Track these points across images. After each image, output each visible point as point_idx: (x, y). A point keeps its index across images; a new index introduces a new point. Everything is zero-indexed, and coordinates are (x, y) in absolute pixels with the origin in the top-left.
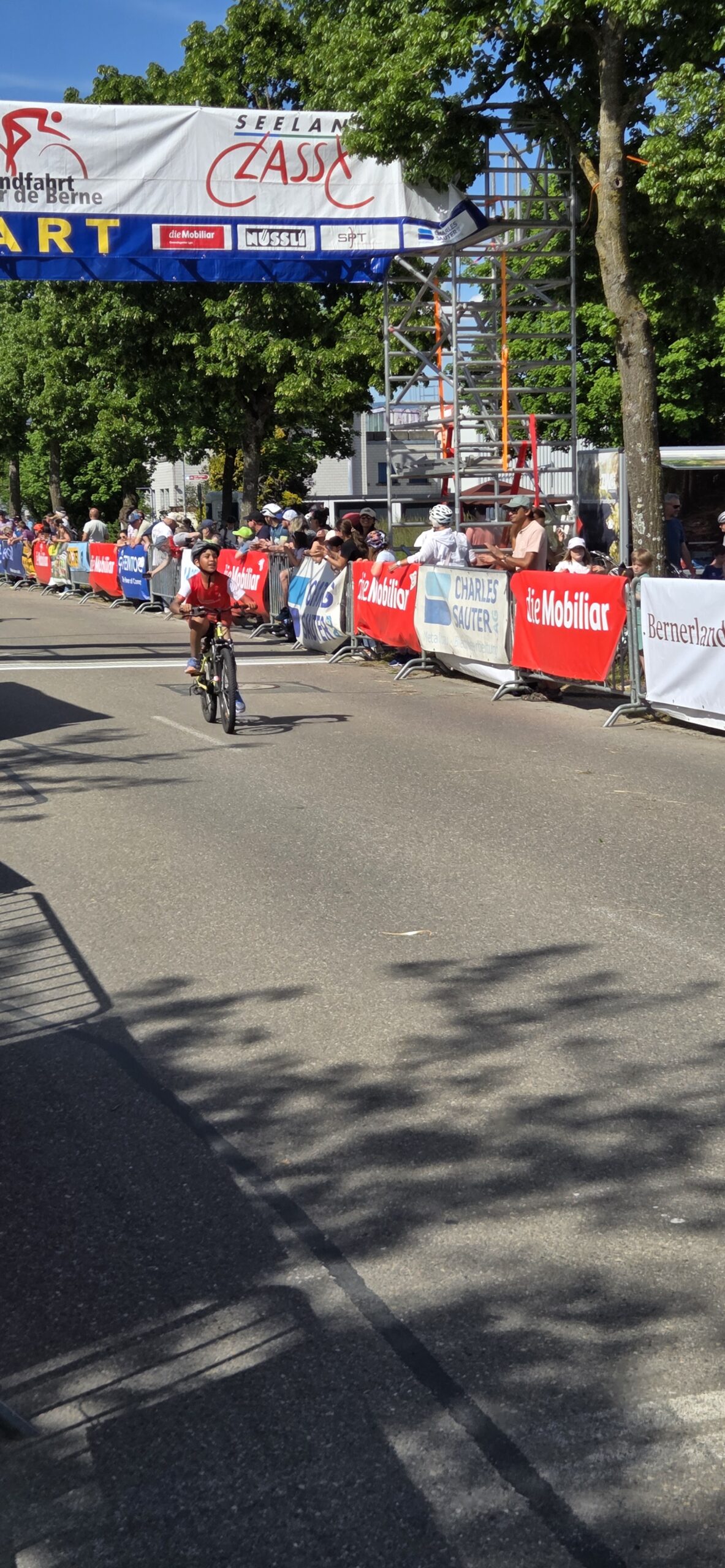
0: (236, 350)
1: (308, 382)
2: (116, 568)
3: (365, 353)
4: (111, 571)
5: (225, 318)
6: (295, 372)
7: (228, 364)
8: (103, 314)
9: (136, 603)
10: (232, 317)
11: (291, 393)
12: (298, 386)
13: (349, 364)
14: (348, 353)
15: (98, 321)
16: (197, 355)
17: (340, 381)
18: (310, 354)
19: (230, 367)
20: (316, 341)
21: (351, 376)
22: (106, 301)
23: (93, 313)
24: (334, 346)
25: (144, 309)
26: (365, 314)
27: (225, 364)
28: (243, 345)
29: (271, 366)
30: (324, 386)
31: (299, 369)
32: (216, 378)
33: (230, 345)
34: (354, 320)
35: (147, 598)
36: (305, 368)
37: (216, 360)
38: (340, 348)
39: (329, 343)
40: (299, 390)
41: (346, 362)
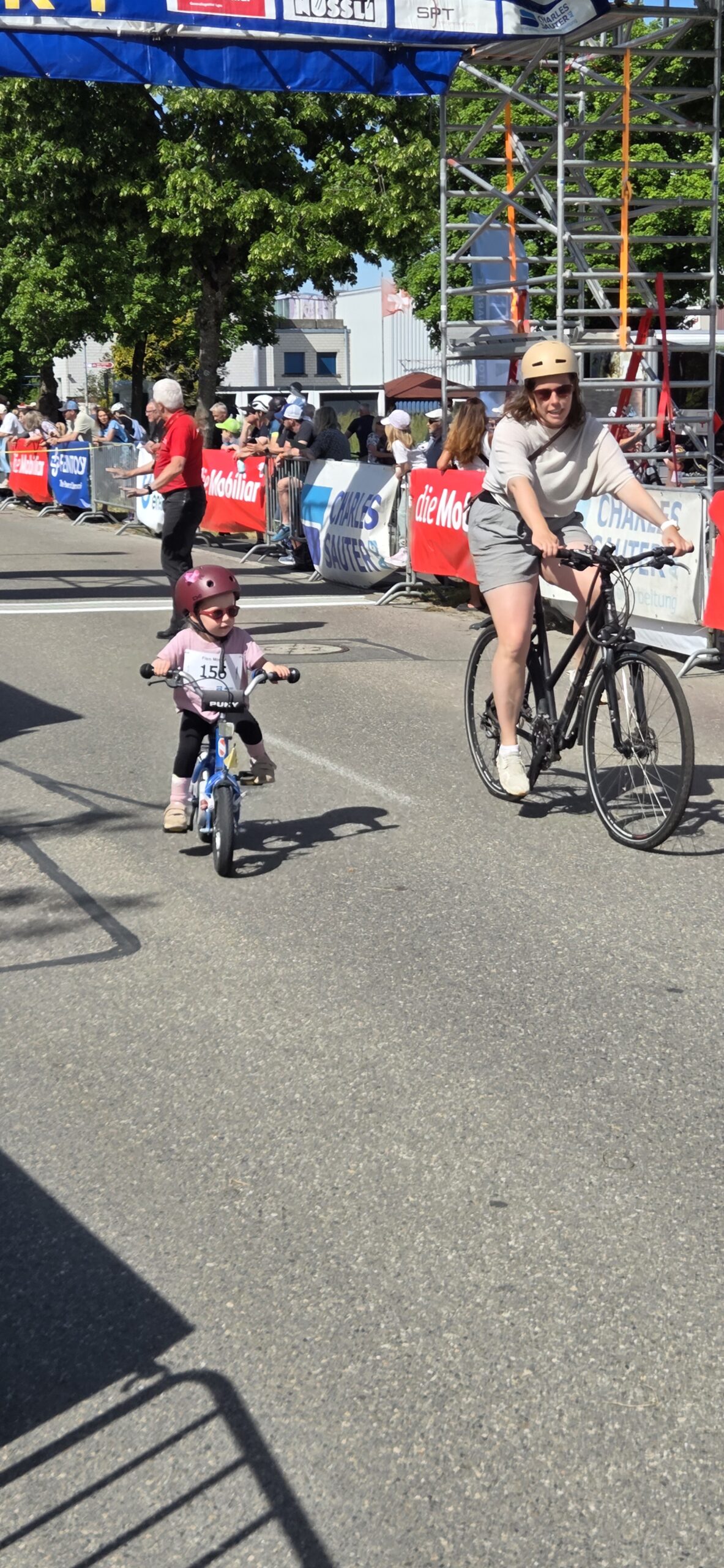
0: (201, 202)
1: (290, 241)
2: (47, 468)
3: (361, 208)
4: (40, 473)
5: (184, 165)
6: (273, 231)
7: (190, 219)
8: (32, 159)
9: (73, 512)
10: (193, 164)
11: (270, 257)
12: (279, 249)
13: (338, 221)
14: (337, 207)
15: (25, 165)
16: (151, 208)
17: (328, 242)
18: (290, 209)
19: (193, 224)
20: (299, 193)
21: (340, 236)
22: (35, 143)
23: (18, 158)
24: (319, 199)
25: (86, 153)
26: (357, 161)
27: (185, 219)
28: (210, 196)
29: (243, 223)
30: (308, 248)
31: (278, 227)
32: (171, 236)
33: (193, 195)
34: (344, 168)
35: (87, 505)
36: (285, 225)
37: (174, 215)
38: (328, 201)
39: (314, 195)
40: (280, 254)
41: (333, 218)
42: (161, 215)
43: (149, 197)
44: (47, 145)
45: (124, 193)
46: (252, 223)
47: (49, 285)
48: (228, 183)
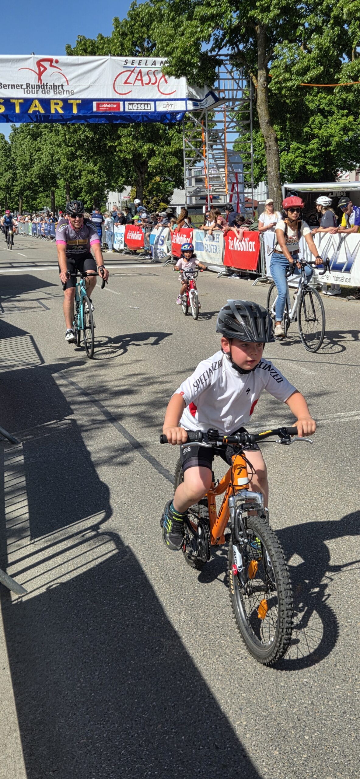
0: (131, 148)
1: (160, 159)
6: (155, 155)
10: (131, 134)
11: (154, 164)
12: (157, 162)
13: (176, 152)
14: (175, 148)
16: (117, 150)
17: (173, 159)
18: (160, 149)
19: (129, 154)
20: (163, 143)
27: (127, 153)
29: (145, 154)
30: (167, 161)
31: (157, 155)
32: (125, 158)
33: (129, 146)
38: (173, 146)
41: (174, 152)
42: (121, 151)
43: (117, 146)
44: (87, 129)
45: (109, 145)
46: (147, 154)
47: (93, 172)
48: (141, 141)
